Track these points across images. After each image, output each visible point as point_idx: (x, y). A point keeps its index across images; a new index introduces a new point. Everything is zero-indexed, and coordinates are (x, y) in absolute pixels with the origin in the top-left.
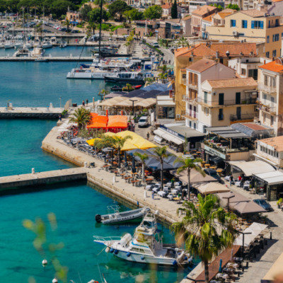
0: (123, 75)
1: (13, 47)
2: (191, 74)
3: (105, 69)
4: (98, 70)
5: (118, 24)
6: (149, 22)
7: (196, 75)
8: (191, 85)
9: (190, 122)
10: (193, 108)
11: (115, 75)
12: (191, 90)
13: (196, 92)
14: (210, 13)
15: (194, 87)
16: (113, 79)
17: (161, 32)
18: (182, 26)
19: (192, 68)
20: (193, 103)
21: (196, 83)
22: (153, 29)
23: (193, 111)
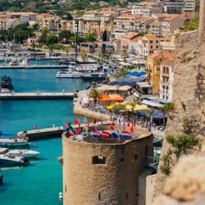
0: (94, 75)
1: (4, 61)
2: (164, 68)
3: (80, 71)
4: (75, 72)
5: (66, 45)
6: (90, 44)
7: (168, 68)
8: (164, 74)
9: (164, 96)
10: (165, 87)
11: (89, 75)
12: (164, 77)
13: (168, 78)
14: (135, 37)
15: (166, 75)
16: (87, 78)
17: (99, 50)
18: (113, 46)
19: (165, 64)
20: (166, 84)
21: (168, 72)
22: (93, 48)
23: (165, 90)
